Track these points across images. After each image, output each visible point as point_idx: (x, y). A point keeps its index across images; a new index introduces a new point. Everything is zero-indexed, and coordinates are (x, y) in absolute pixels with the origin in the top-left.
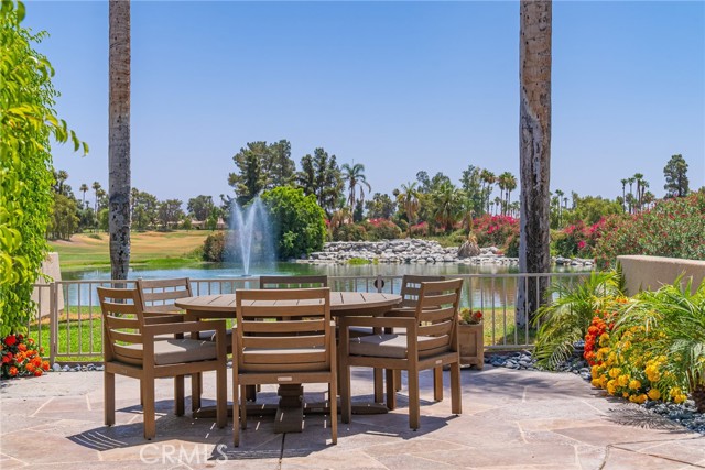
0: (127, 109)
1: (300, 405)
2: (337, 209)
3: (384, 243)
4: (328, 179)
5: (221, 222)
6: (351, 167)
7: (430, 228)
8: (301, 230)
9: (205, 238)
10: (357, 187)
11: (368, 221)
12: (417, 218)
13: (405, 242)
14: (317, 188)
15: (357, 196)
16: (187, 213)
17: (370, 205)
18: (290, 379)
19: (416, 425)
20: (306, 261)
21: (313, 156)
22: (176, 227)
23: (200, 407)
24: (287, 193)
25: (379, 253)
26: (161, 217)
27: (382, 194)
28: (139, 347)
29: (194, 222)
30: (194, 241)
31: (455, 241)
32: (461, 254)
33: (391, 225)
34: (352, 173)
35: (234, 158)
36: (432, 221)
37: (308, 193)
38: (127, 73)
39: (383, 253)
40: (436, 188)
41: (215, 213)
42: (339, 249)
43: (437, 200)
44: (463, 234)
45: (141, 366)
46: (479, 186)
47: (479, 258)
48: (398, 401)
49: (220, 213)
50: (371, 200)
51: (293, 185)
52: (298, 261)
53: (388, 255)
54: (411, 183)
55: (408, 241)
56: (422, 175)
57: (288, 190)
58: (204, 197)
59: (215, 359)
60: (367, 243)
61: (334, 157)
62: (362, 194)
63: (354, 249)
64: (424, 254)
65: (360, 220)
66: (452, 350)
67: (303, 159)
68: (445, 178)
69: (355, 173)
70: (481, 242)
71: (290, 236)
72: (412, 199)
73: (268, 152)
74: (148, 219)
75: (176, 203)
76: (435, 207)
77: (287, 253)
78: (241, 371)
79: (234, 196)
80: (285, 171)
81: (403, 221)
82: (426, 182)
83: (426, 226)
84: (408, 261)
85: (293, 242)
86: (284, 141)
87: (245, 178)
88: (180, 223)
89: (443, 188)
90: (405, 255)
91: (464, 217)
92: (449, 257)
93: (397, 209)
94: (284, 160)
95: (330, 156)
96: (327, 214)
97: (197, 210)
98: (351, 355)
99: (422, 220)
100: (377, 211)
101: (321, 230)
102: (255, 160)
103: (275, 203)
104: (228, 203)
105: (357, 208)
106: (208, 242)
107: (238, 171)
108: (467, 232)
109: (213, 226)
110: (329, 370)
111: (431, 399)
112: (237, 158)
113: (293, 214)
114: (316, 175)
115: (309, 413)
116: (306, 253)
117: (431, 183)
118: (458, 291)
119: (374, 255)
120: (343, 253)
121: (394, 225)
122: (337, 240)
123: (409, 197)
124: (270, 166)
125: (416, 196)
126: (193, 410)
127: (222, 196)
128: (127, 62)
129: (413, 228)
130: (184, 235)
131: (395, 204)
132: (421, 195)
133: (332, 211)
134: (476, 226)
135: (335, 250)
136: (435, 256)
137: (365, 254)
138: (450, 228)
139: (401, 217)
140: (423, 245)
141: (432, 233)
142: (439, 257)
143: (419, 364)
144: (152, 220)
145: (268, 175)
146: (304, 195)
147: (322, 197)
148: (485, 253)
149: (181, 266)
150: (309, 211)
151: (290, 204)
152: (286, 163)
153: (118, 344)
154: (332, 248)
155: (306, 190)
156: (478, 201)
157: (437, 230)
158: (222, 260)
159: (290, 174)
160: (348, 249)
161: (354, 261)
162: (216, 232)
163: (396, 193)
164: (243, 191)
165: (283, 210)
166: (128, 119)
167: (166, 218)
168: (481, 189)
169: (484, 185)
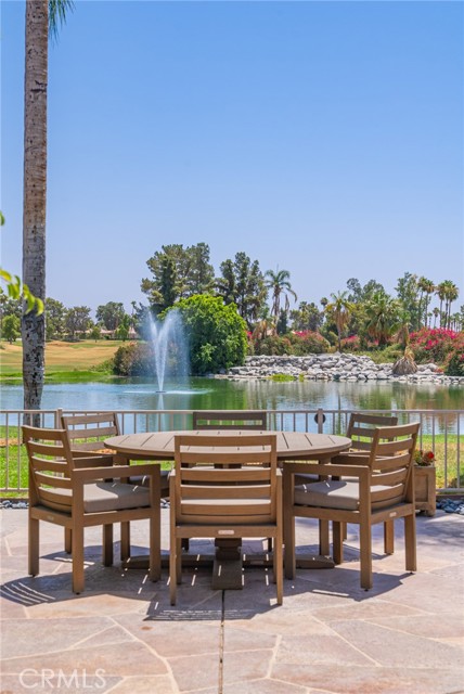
0: (43, 218)
1: (239, 557)
2: (259, 320)
3: (310, 357)
4: (250, 286)
5: (132, 331)
6: (276, 274)
7: (362, 342)
8: (220, 342)
9: (116, 349)
10: (281, 295)
11: (293, 332)
12: (347, 330)
13: (334, 357)
14: (238, 296)
15: (282, 305)
16: (95, 321)
17: (295, 315)
18: (231, 532)
19: (367, 585)
20: (225, 377)
21: (234, 261)
22: (83, 336)
23: (129, 556)
24: (205, 301)
25: (306, 369)
26: (68, 325)
27: (309, 303)
28: (68, 492)
29: (103, 331)
30: (103, 352)
31: (390, 357)
32: (396, 372)
33: (319, 338)
34: (276, 280)
35: (148, 263)
36: (364, 334)
37: (228, 302)
38: (43, 180)
39: (310, 369)
40: (368, 298)
41: (127, 322)
42: (262, 364)
43: (370, 311)
44: (398, 349)
45: (69, 514)
46: (416, 295)
47: (415, 376)
48: (345, 553)
49: (131, 322)
50: (296, 309)
51: (211, 292)
52: (217, 376)
53: (315, 371)
54: (342, 292)
55: (337, 355)
56: (352, 283)
57: (206, 298)
58: (114, 305)
59: (148, 507)
60: (292, 357)
61: (257, 262)
62: (287, 303)
63: (278, 364)
64: (354, 371)
65: (285, 332)
66: (406, 500)
67: (223, 264)
68: (379, 286)
69: (279, 281)
70: (418, 358)
71: (208, 349)
72: (342, 310)
73: (184, 256)
74: (54, 328)
75: (85, 311)
76: (367, 319)
77: (204, 367)
78: (178, 522)
79: (147, 304)
80: (203, 277)
81: (332, 333)
82: (357, 291)
83: (357, 339)
84: (337, 378)
85: (211, 355)
86: (203, 244)
87: (159, 284)
88: (88, 332)
89: (376, 298)
90: (334, 371)
91: (399, 331)
92: (382, 374)
93: (325, 319)
94: (202, 266)
95: (252, 261)
96: (249, 324)
97: (106, 319)
98: (296, 504)
99: (353, 333)
100: (303, 322)
101: (241, 343)
102: (171, 264)
103: (191, 313)
104: (140, 311)
105: (281, 318)
106: (120, 354)
107: (151, 277)
108: (402, 347)
109: (124, 336)
110: (274, 523)
111: (382, 552)
112: (151, 263)
113: (212, 325)
114: (237, 282)
115: (248, 566)
116: (225, 367)
117: (363, 292)
118: (414, 436)
119: (299, 371)
120: (266, 369)
121: (323, 338)
122: (259, 354)
123: (339, 308)
124: (187, 272)
125: (345, 305)
126: (122, 559)
127: (134, 303)
128: (43, 167)
129: (343, 342)
130: (92, 346)
131: (323, 314)
132: (352, 305)
133: (253, 322)
134: (413, 340)
135: (257, 365)
136: (367, 372)
137: (290, 370)
138: (383, 342)
139: (329, 329)
140: (353, 361)
141: (363, 348)
142: (372, 375)
143: (372, 517)
144: (58, 329)
145: (184, 282)
146: (224, 303)
147: (243, 306)
148: (422, 370)
149: (90, 380)
150: (230, 321)
151: (208, 314)
152: (205, 268)
153: (43, 488)
154: (254, 363)
155: (225, 299)
156: (416, 312)
157: (370, 345)
158: (134, 373)
159: (208, 280)
160: (272, 364)
161: (277, 378)
162: (127, 344)
163: (324, 302)
164: (157, 299)
165: (200, 321)
166: (43, 229)
167: (75, 327)
168: (418, 299)
169: (421, 295)
